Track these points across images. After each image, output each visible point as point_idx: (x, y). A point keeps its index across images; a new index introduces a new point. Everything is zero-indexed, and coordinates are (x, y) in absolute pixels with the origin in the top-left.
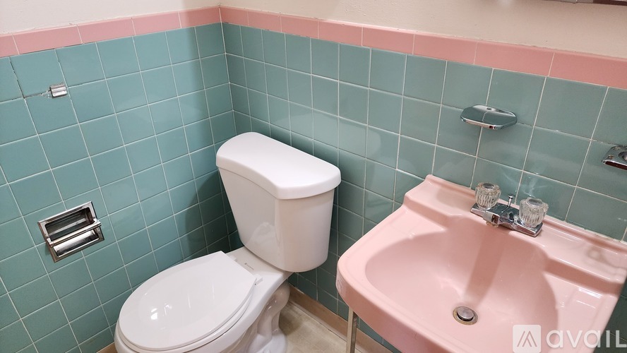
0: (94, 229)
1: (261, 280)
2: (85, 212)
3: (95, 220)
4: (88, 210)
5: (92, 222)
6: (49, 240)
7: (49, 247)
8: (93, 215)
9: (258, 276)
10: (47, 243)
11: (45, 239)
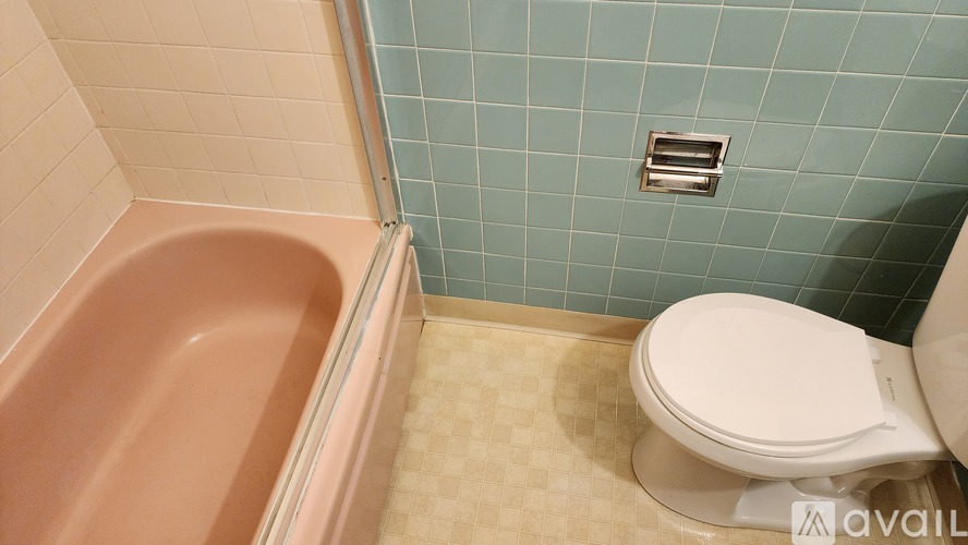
0: (710, 176)
1: (894, 428)
2: (715, 147)
3: (719, 165)
4: (719, 145)
5: (714, 166)
6: (650, 160)
7: (644, 169)
8: (721, 157)
9: (892, 418)
10: (645, 163)
11: (648, 155)
